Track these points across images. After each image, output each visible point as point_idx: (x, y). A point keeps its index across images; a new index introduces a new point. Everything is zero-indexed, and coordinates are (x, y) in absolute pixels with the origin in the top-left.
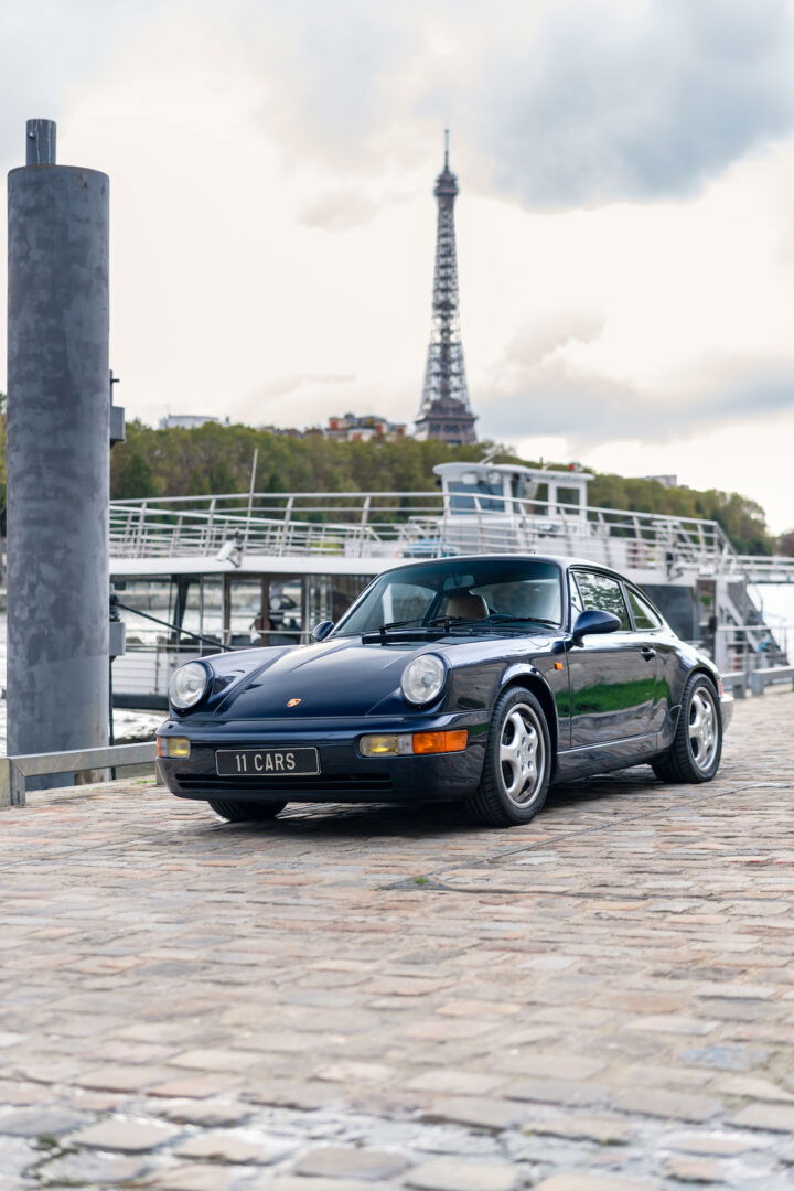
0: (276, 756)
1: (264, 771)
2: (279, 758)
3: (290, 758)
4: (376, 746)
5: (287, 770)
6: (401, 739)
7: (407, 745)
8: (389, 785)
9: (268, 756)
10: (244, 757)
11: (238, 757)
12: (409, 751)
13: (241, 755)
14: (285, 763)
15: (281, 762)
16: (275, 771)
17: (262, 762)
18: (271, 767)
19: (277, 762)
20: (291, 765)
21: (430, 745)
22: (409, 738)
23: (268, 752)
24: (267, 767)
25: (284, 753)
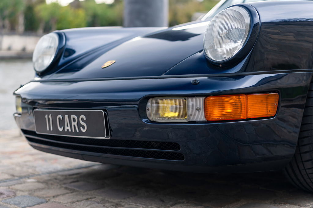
0: (72, 116)
1: (64, 131)
2: (74, 121)
3: (83, 120)
4: (164, 109)
5: (80, 133)
6: (191, 102)
7: (198, 109)
8: (180, 156)
9: (66, 116)
10: (50, 117)
11: (46, 116)
12: (200, 116)
13: (48, 114)
14: (79, 125)
15: (76, 123)
16: (71, 133)
17: (62, 123)
18: (69, 128)
19: (73, 123)
20: (84, 128)
21: (229, 110)
22: (200, 102)
24: (66, 128)
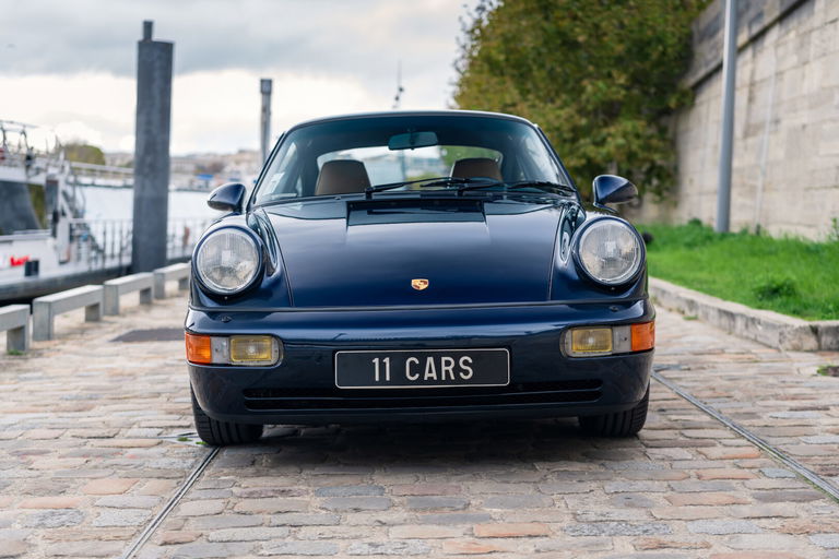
0: (444, 359)
1: (421, 381)
2: (448, 364)
3: (466, 363)
5: (459, 381)
6: (617, 331)
7: (625, 339)
9: (430, 360)
10: (387, 360)
11: (376, 361)
12: (626, 348)
13: (381, 358)
14: (457, 369)
15: (450, 368)
16: (439, 381)
17: (418, 369)
18: (434, 375)
19: (444, 368)
20: (466, 373)
22: (626, 331)
23: (430, 355)
24: (427, 375)
25: (457, 357)
